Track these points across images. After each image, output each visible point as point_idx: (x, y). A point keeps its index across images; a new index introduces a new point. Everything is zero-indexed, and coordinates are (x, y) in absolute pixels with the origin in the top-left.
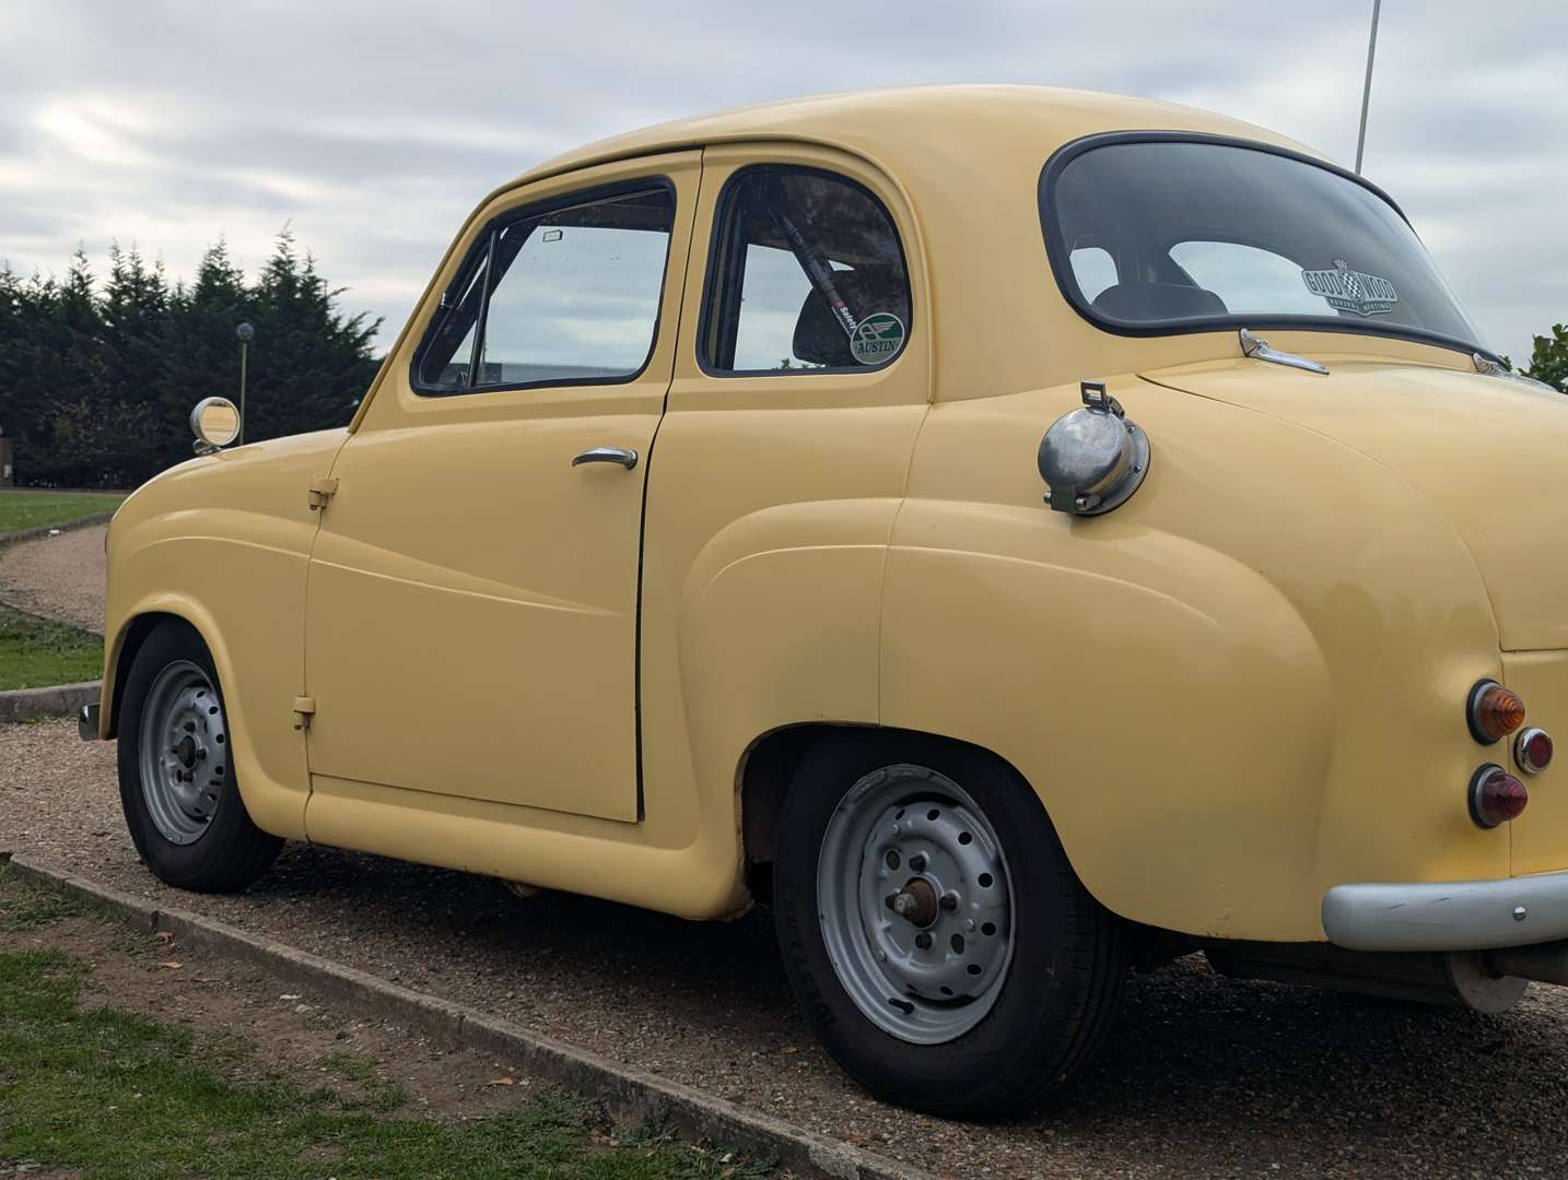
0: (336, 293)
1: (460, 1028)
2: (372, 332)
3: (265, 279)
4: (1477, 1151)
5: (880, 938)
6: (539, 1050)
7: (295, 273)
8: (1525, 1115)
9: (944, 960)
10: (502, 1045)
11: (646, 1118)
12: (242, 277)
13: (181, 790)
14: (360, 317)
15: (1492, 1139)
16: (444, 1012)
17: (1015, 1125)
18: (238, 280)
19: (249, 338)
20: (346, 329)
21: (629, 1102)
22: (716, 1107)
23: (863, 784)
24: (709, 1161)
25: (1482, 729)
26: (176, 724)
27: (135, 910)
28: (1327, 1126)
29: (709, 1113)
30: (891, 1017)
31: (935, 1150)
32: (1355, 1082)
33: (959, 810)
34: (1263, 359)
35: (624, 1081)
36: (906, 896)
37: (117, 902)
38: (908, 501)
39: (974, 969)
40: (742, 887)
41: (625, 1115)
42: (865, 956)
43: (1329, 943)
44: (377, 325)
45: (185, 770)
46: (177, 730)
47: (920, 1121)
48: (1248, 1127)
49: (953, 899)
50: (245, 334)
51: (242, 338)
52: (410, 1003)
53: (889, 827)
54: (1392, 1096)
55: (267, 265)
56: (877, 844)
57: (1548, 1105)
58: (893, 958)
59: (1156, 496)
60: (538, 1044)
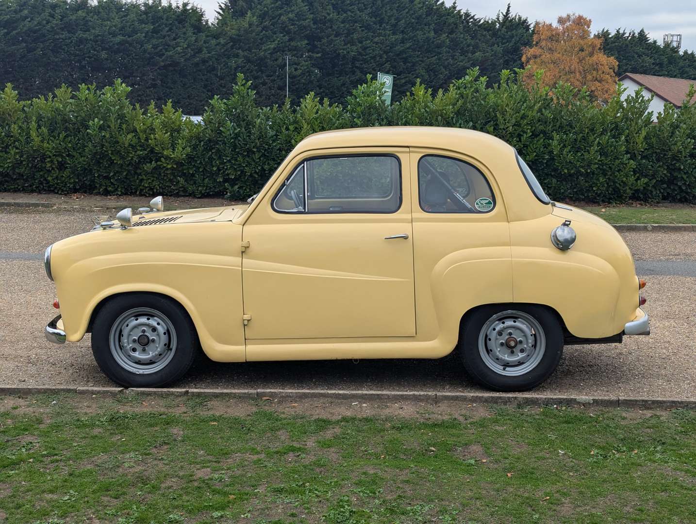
9: (518, 355)
13: (136, 355)
29: (541, 399)
38: (512, 247)
39: (528, 356)
42: (488, 358)
49: (521, 340)
53: (500, 326)
56: (496, 331)
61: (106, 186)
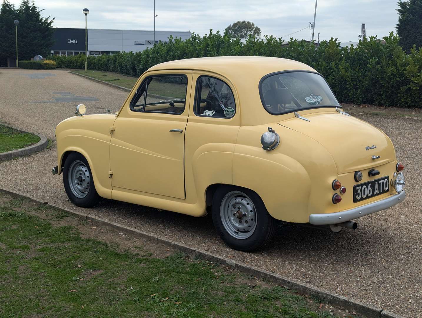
0: (41, 11)
1: (157, 240)
2: (52, 22)
3: (21, 7)
4: (334, 253)
5: (232, 221)
6: (174, 244)
7: (29, 5)
8: (343, 245)
9: (244, 224)
10: (166, 243)
11: (196, 256)
12: (14, 6)
13: (79, 187)
14: (49, 17)
15: (337, 250)
16: (154, 237)
17: (257, 252)
18: (13, 7)
19: (18, 24)
20: (45, 21)
21: (192, 253)
22: (209, 254)
23: (229, 194)
24: (209, 263)
25: (334, 188)
26: (77, 173)
27: (82, 216)
28: (310, 249)
29: (208, 255)
30: (235, 234)
31: (244, 258)
32: (315, 240)
33: (246, 199)
34: (299, 118)
35: (191, 250)
36: (237, 214)
37: (77, 214)
38: (237, 144)
39: (249, 226)
40: (206, 211)
41: (192, 255)
42: (229, 223)
43: (309, 223)
44: (53, 20)
45: (79, 183)
46: (77, 174)
47: (240, 253)
48: (296, 250)
49: (246, 214)
50: (16, 23)
51: (16, 24)
52: (146, 235)
53: (233, 201)
54: (321, 243)
55: (21, 3)
56: (231, 204)
57: (347, 243)
58: (235, 224)
59: (281, 147)
60: (174, 243)
61: (380, 100)
